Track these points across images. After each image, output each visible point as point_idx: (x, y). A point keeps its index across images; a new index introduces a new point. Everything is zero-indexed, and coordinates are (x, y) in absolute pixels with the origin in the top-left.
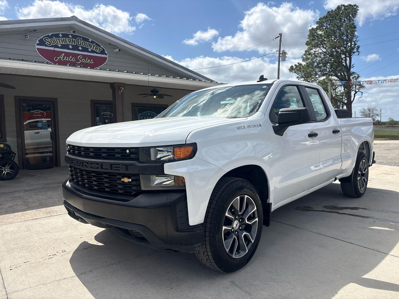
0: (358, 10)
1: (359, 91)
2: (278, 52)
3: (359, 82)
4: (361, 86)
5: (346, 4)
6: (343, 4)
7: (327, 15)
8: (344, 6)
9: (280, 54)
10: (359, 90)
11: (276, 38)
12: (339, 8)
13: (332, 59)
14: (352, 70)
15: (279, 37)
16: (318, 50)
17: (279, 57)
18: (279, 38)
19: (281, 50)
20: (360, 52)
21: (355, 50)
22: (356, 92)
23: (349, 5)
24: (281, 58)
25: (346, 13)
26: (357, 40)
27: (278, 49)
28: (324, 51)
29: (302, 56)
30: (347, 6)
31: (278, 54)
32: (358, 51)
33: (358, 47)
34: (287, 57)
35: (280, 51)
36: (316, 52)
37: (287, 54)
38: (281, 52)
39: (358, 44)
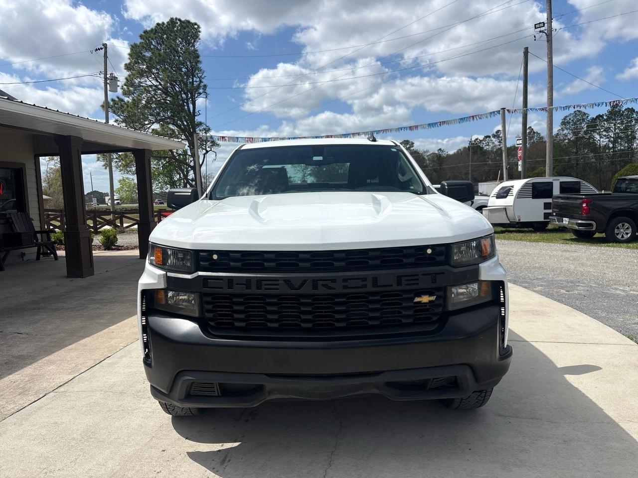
0: (200, 32)
1: (211, 150)
2: (103, 75)
3: (211, 137)
4: (214, 144)
5: (183, 19)
6: (178, 17)
7: (156, 29)
8: (180, 20)
9: (106, 79)
10: (211, 148)
11: (96, 50)
12: (173, 22)
13: (167, 98)
14: (198, 119)
15: (102, 49)
16: (146, 82)
17: (106, 84)
18: (102, 51)
19: (109, 73)
20: (208, 94)
21: (201, 91)
22: (207, 152)
23: (186, 21)
24: (108, 85)
25: (184, 32)
26: (203, 76)
27: (103, 70)
28: (155, 84)
29: (123, 87)
30: (184, 22)
31: (104, 79)
32: (206, 92)
33: (205, 86)
34: (119, 86)
35: (106, 74)
36: (142, 83)
37: (119, 81)
38: (108, 76)
39: (205, 82)
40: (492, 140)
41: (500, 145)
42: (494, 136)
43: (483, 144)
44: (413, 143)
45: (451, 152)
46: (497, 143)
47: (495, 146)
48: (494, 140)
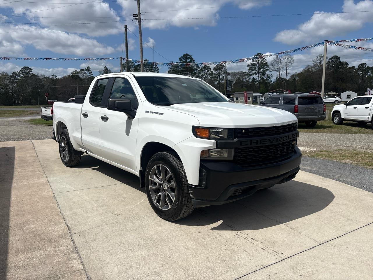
40: (85, 72)
41: (90, 75)
42: (86, 70)
43: (80, 74)
44: (31, 69)
45: (60, 77)
46: (88, 74)
47: (87, 76)
48: (86, 72)
